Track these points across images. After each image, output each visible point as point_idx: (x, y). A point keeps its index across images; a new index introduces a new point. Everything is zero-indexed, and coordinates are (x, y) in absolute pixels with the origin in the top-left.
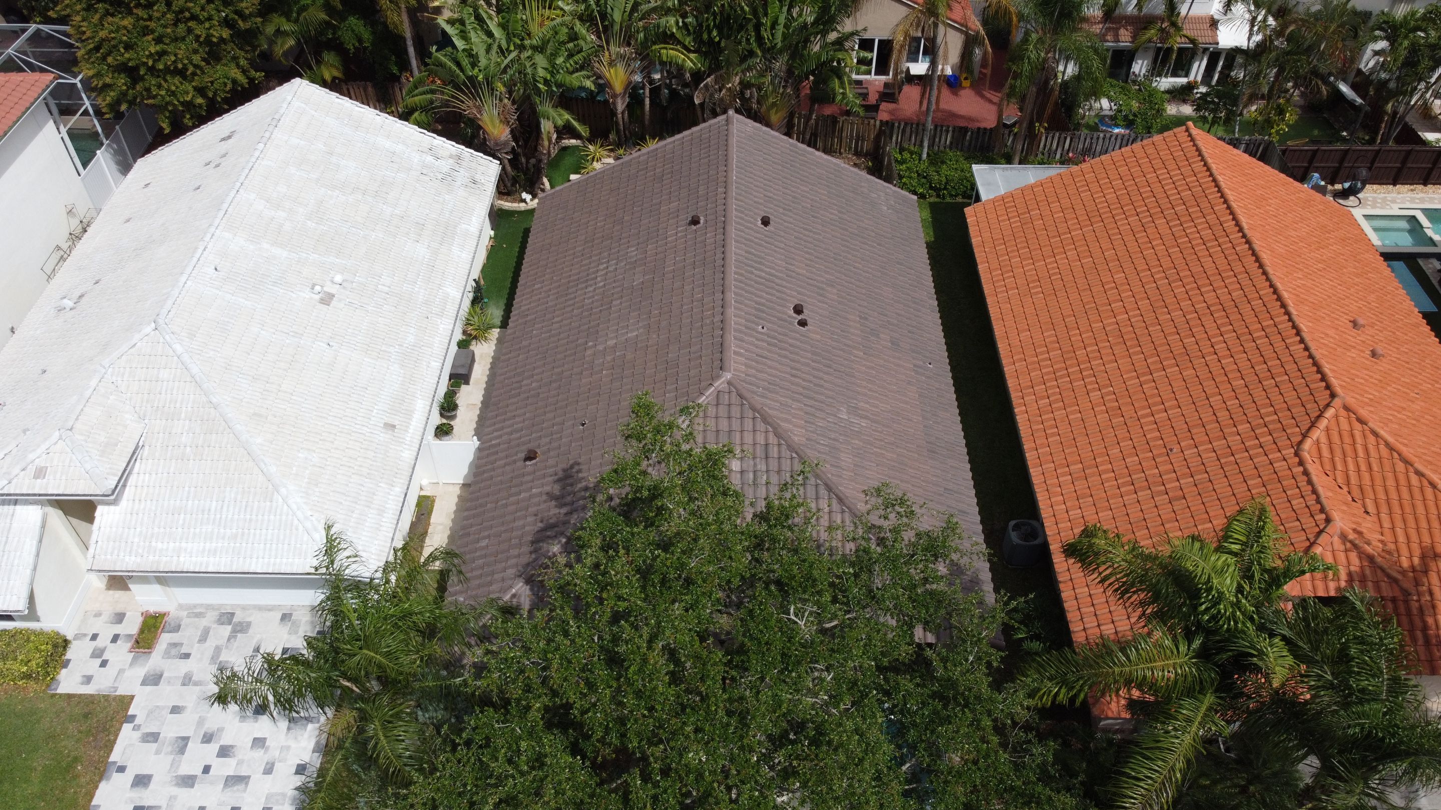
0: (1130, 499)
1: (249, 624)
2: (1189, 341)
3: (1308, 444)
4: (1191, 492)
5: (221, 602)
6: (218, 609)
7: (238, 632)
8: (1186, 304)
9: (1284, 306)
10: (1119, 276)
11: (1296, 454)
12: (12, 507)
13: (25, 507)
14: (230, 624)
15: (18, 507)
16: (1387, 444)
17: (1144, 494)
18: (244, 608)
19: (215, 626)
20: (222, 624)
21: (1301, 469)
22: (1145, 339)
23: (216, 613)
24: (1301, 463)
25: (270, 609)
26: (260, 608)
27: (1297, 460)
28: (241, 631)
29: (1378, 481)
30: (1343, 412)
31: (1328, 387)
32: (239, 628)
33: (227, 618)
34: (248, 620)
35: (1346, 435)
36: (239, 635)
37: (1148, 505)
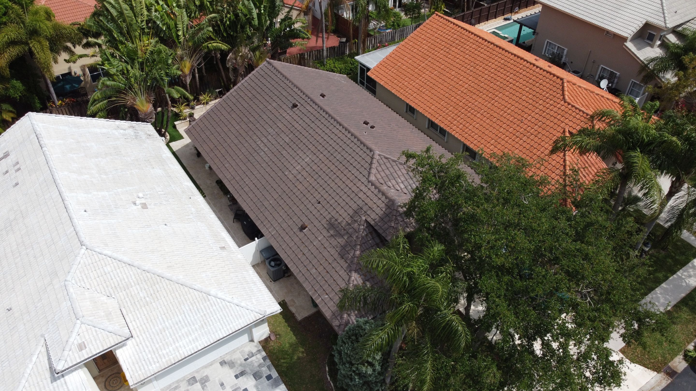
0: (521, 142)
1: (207, 376)
2: (498, 83)
3: (567, 97)
4: (540, 130)
5: (183, 376)
6: (184, 380)
7: (204, 383)
8: (486, 72)
9: (522, 59)
10: (453, 73)
11: (565, 102)
12: (62, 379)
13: (71, 375)
14: (197, 382)
15: (66, 377)
16: (585, 89)
17: (525, 138)
18: (197, 371)
19: (190, 387)
20: (193, 384)
21: (570, 106)
22: (481, 90)
23: (185, 382)
24: (569, 104)
25: (211, 364)
26: (206, 367)
27: (567, 104)
28: (206, 381)
29: (590, 102)
30: (568, 84)
31: (558, 77)
32: (203, 381)
33: (192, 380)
34: (205, 375)
35: (573, 90)
36: (207, 384)
37: (529, 141)
